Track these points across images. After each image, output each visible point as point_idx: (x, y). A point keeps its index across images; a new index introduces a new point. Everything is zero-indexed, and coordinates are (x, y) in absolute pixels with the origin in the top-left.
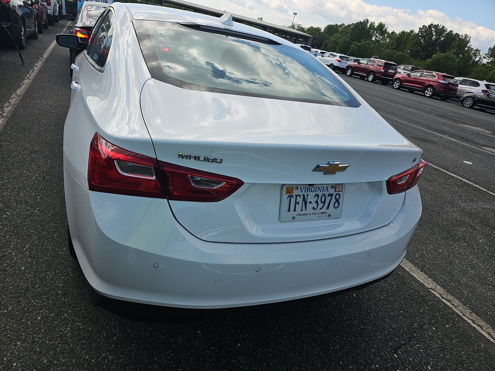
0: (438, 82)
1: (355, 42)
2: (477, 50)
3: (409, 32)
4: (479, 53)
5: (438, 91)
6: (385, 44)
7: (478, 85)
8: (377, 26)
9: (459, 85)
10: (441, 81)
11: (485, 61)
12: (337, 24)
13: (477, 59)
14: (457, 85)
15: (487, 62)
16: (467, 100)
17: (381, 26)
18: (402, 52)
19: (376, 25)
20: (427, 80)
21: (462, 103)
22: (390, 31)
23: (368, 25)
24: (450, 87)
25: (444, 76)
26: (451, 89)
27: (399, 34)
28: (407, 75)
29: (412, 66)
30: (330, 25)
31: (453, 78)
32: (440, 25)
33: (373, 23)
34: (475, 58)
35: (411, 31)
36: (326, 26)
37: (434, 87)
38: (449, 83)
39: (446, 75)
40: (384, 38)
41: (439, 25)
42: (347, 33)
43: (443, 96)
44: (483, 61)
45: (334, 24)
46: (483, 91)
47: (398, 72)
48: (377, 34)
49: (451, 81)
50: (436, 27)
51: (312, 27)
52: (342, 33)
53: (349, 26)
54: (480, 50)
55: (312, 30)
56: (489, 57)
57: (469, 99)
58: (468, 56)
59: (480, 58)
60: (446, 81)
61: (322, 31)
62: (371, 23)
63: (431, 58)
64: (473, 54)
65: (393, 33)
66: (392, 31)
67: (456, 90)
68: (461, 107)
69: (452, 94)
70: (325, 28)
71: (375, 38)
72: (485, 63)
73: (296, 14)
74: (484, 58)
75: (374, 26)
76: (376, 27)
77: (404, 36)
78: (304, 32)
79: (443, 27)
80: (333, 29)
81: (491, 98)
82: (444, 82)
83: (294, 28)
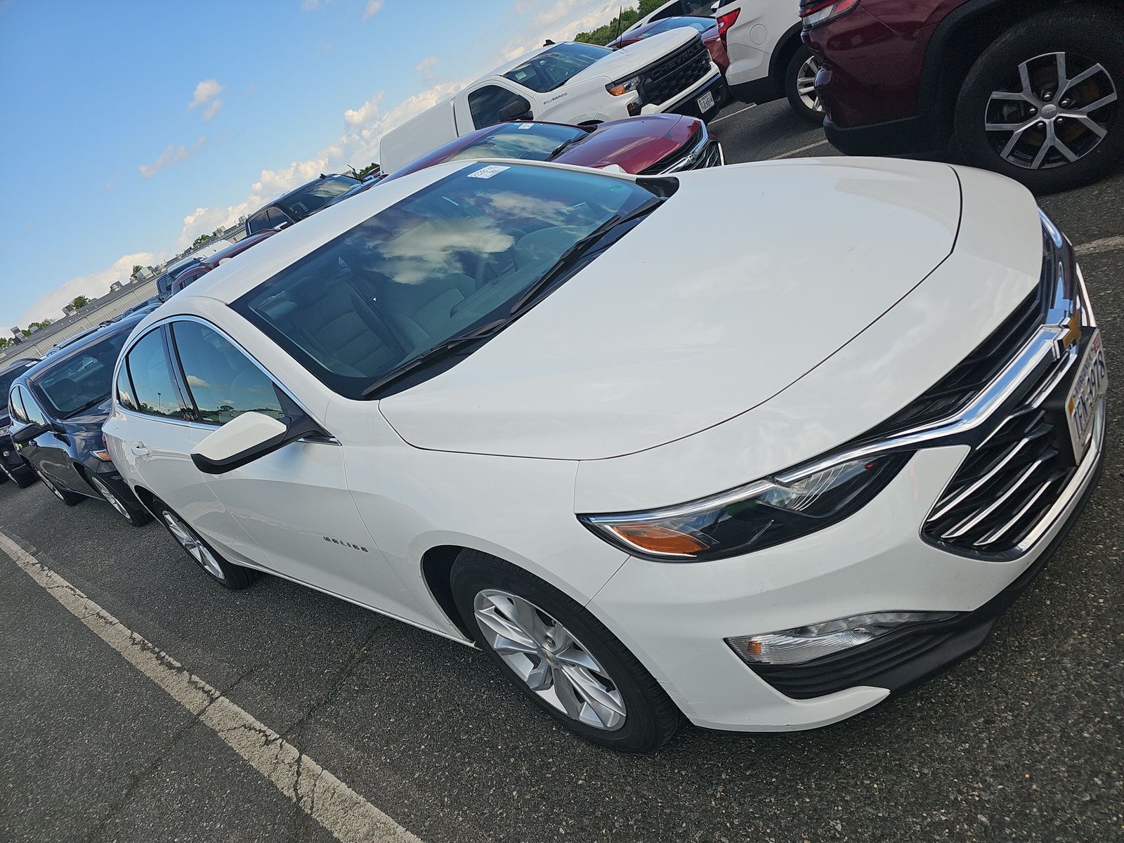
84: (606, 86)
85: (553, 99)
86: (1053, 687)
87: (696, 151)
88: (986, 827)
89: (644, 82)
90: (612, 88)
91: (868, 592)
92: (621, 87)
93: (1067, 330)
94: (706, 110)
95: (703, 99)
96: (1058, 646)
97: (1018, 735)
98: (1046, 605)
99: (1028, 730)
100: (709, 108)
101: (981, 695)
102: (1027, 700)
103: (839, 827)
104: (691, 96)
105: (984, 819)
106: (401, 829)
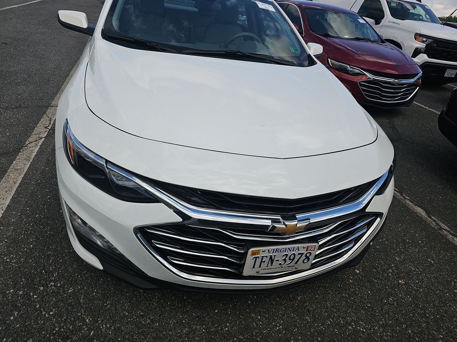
84: (416, 33)
85: (393, 22)
86: (171, 330)
87: (402, 81)
88: (88, 336)
89: (432, 44)
90: (418, 36)
91: (107, 229)
92: (421, 38)
93: (284, 226)
94: (447, 76)
95: (451, 71)
96: (193, 324)
97: (139, 328)
98: (215, 311)
99: (143, 331)
100: (450, 76)
101: (155, 308)
102: (159, 324)
103: (70, 291)
104: (447, 66)
105: (92, 333)
106: (22, 176)
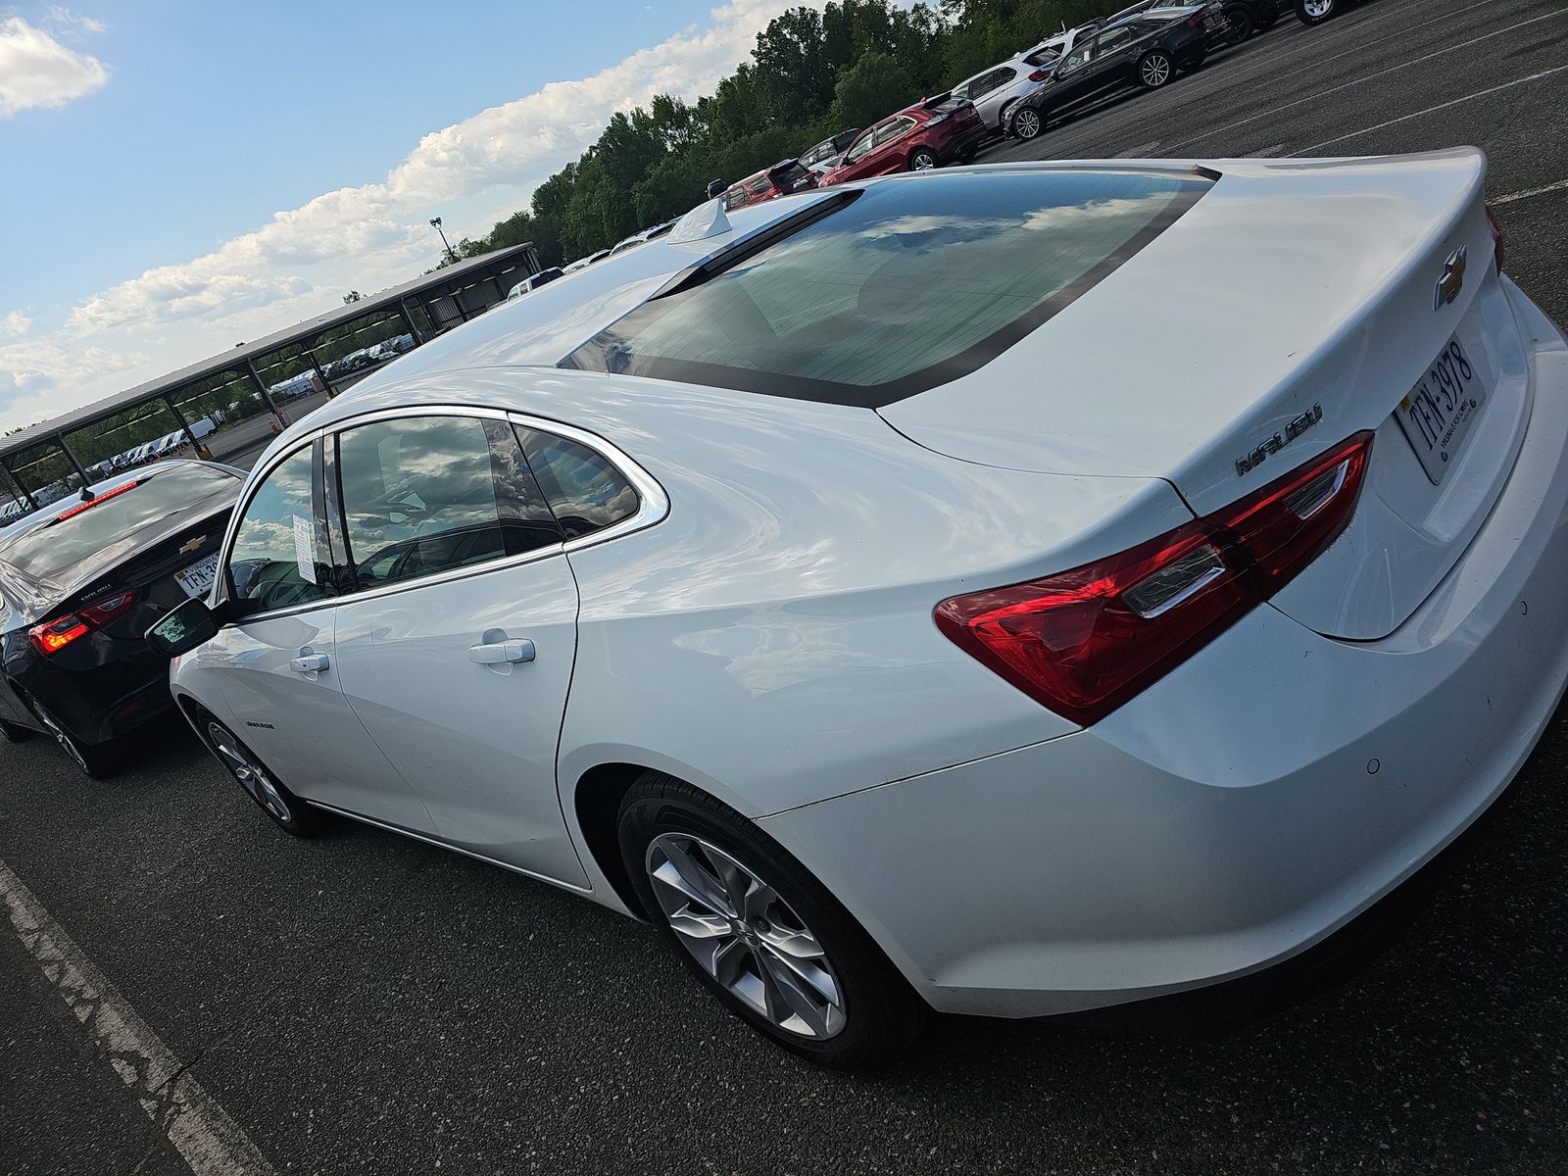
0: (927, 129)
1: (636, 186)
2: (917, 8)
3: (737, 74)
4: (927, 12)
5: (943, 149)
6: (707, 140)
7: (1009, 74)
8: (655, 113)
9: (975, 103)
10: (931, 123)
11: (953, 19)
12: (554, 176)
13: (934, 27)
14: (971, 106)
15: (960, 18)
16: (1022, 122)
17: (663, 105)
18: (761, 132)
19: (649, 111)
20: (898, 143)
21: (1017, 136)
22: (691, 102)
23: (630, 122)
24: (958, 120)
25: (928, 106)
26: (965, 125)
27: (719, 95)
28: (844, 163)
29: (830, 139)
30: (539, 190)
31: (948, 97)
32: (792, 9)
33: (638, 114)
34: (929, 28)
35: (739, 70)
36: (530, 200)
37: (925, 146)
38: (952, 114)
39: (928, 100)
40: (692, 130)
41: (790, 12)
42: (597, 180)
43: (962, 153)
44: (950, 23)
45: (548, 180)
46: (1033, 78)
47: (814, 174)
48: (669, 131)
49: (948, 106)
50: (787, 19)
51: (499, 226)
52: (584, 188)
53: (586, 159)
54: (924, 4)
55: (507, 232)
56: (954, 5)
57: (1023, 116)
58: (908, 35)
59: (938, 20)
60: (940, 114)
61: (532, 216)
62: (633, 114)
63: (836, 98)
64: (914, 22)
65: (703, 101)
66: (698, 101)
67: (977, 120)
68: (1022, 145)
69: (975, 133)
70: (535, 205)
71: (673, 144)
72: (958, 24)
73: (438, 221)
74: (946, 13)
75: (645, 116)
76: (652, 117)
77: (734, 91)
78: (489, 250)
79: (802, 9)
80: (556, 192)
81: (1065, 79)
82: (939, 119)
83: (455, 260)
